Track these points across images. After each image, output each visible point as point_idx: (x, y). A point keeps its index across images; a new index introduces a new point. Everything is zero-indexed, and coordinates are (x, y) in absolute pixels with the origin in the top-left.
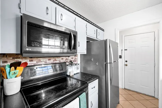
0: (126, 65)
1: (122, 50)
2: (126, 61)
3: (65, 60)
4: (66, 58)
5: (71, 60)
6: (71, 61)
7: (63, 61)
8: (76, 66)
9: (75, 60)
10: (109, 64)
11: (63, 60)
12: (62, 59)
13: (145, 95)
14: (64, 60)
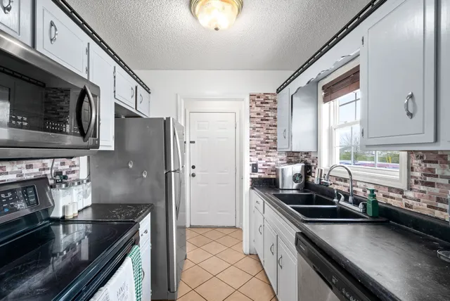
0: (193, 175)
1: (185, 142)
2: (193, 167)
3: (40, 170)
4: (44, 164)
5: (60, 168)
6: (59, 173)
7: (31, 174)
8: (80, 187)
9: (73, 169)
10: (173, 173)
11: (31, 171)
12: (30, 167)
13: (224, 227)
14: (36, 170)
